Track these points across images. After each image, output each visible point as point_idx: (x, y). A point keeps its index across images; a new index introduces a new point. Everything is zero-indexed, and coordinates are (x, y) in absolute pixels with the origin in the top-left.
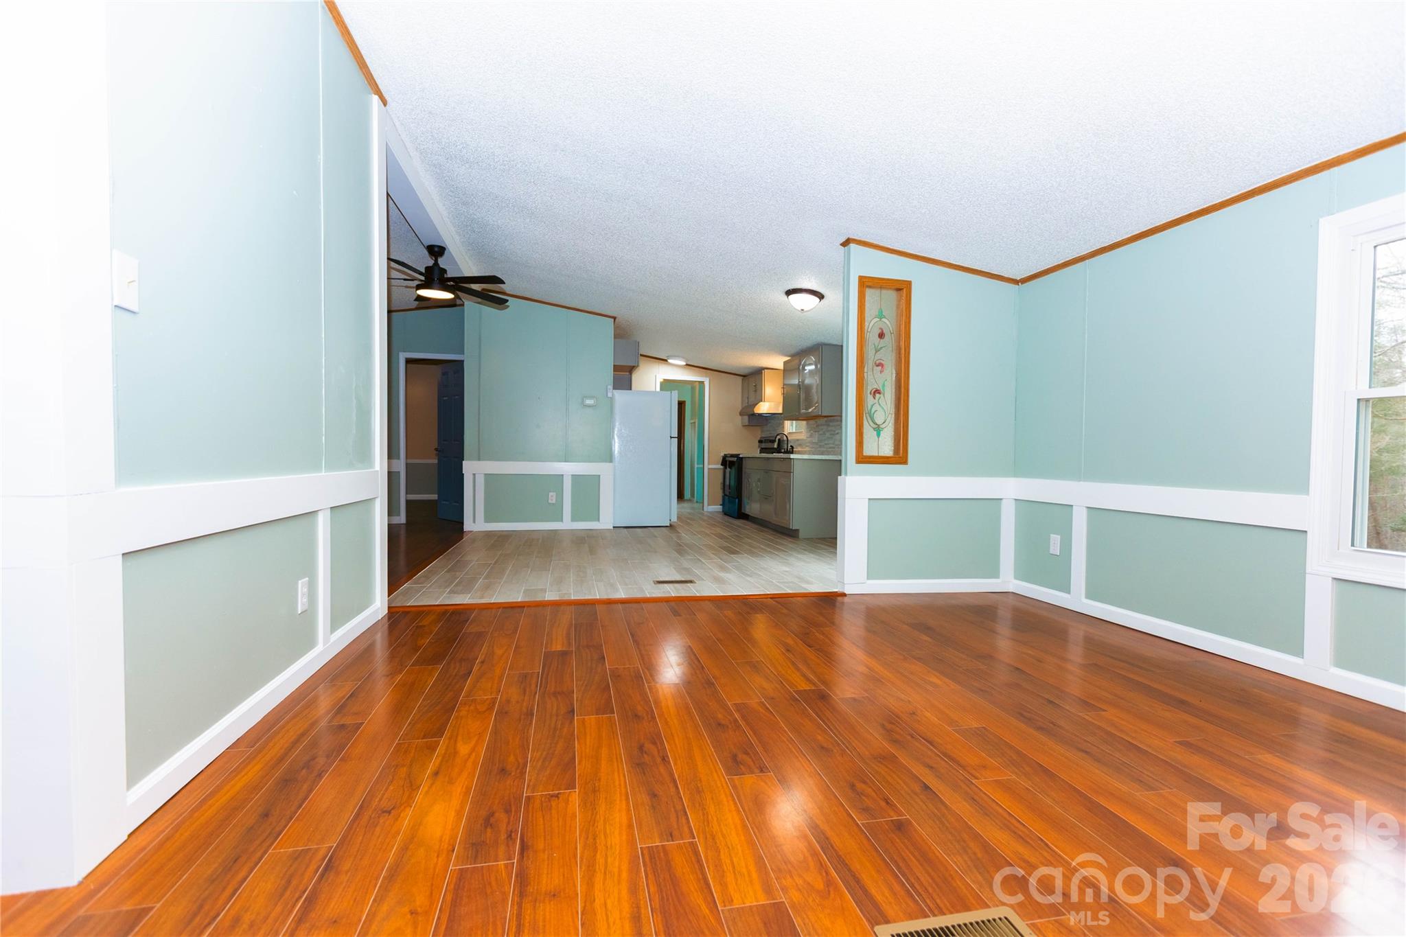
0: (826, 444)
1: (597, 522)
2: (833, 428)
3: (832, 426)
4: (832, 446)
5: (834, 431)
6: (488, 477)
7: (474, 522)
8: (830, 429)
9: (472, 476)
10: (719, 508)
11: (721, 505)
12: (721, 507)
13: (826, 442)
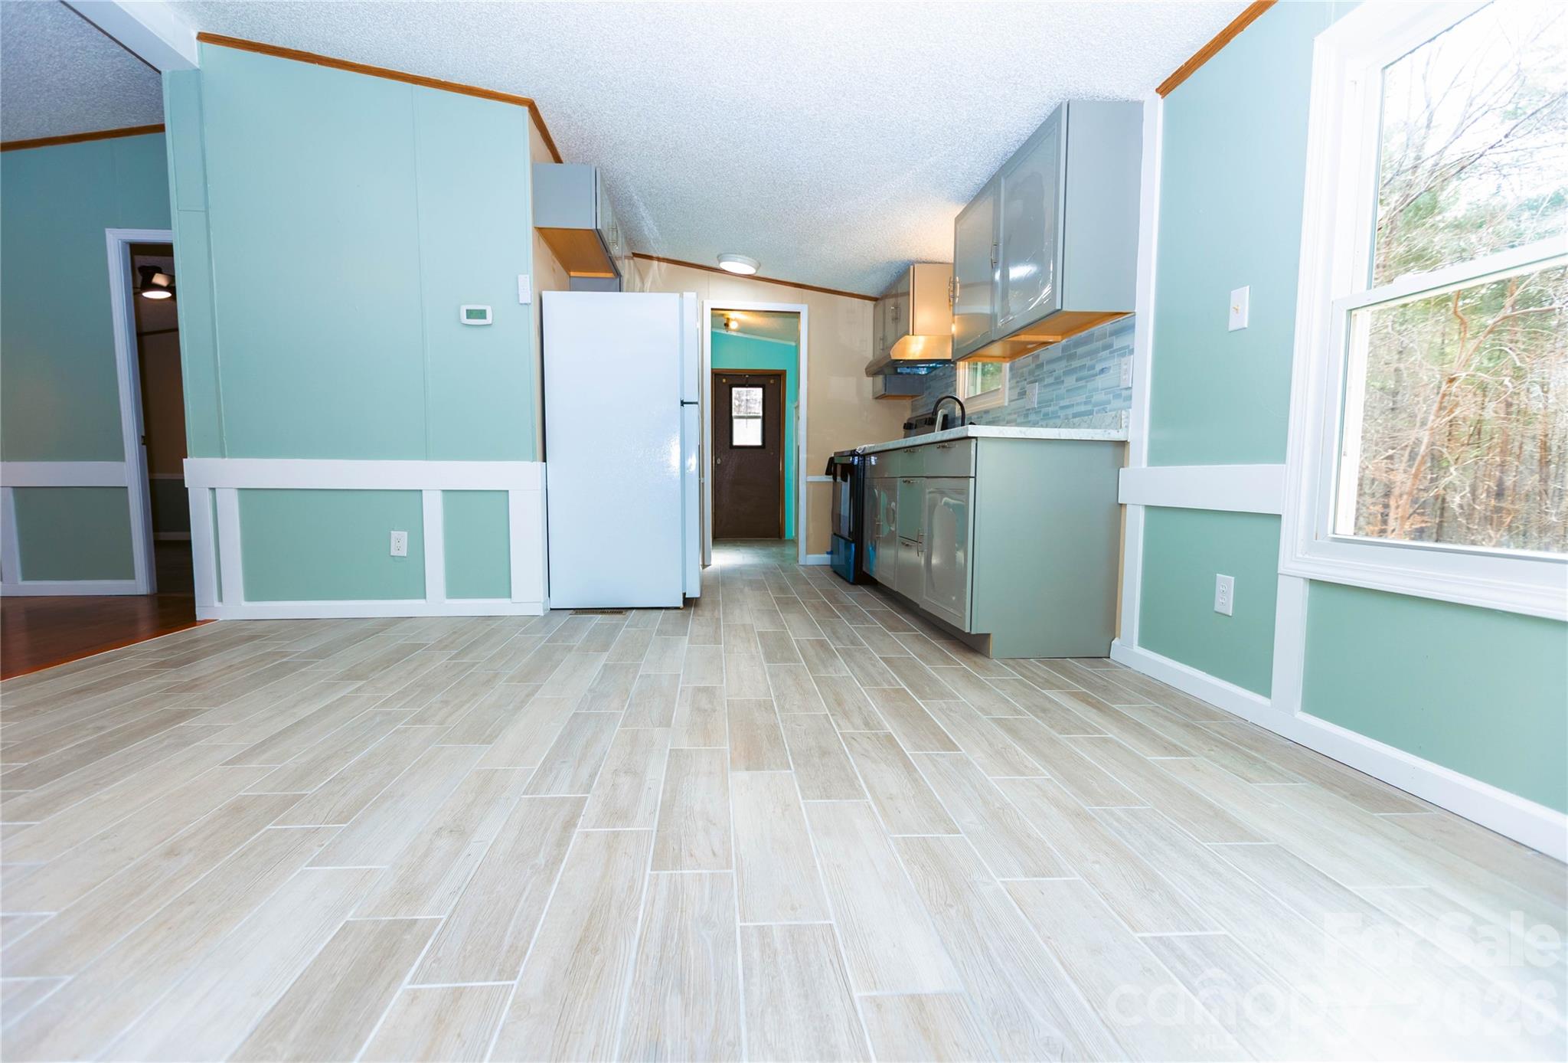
0: (1062, 408)
1: (506, 601)
2: (1087, 361)
3: (1082, 356)
4: (1083, 408)
5: (1092, 367)
6: (246, 493)
7: (221, 599)
8: (1076, 364)
9: (209, 495)
10: (824, 558)
11: (828, 553)
12: (829, 556)
13: (1063, 403)
